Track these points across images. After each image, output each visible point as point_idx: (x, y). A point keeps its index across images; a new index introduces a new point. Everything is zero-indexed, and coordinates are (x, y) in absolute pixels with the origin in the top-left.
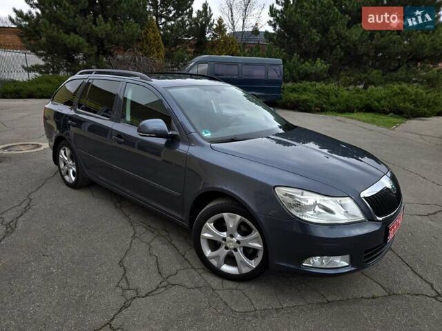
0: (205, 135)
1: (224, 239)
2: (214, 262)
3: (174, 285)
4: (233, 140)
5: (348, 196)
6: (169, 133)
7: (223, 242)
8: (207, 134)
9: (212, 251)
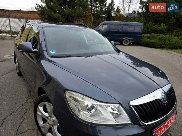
0: (51, 53)
1: (47, 118)
2: (43, 130)
4: (67, 57)
5: (119, 103)
6: (33, 50)
7: (47, 119)
8: (52, 52)
9: (43, 123)
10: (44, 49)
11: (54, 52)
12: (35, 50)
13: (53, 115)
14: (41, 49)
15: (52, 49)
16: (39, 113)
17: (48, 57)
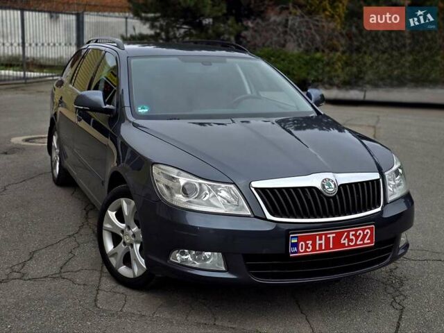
0: (140, 111)
1: (123, 231)
2: (113, 261)
3: (64, 278)
5: (234, 183)
6: (104, 107)
7: (121, 235)
8: (142, 111)
9: (115, 247)
10: (126, 103)
11: (147, 110)
12: (108, 106)
13: (132, 223)
14: (120, 105)
15: (142, 104)
16: (107, 226)
17: (132, 119)
